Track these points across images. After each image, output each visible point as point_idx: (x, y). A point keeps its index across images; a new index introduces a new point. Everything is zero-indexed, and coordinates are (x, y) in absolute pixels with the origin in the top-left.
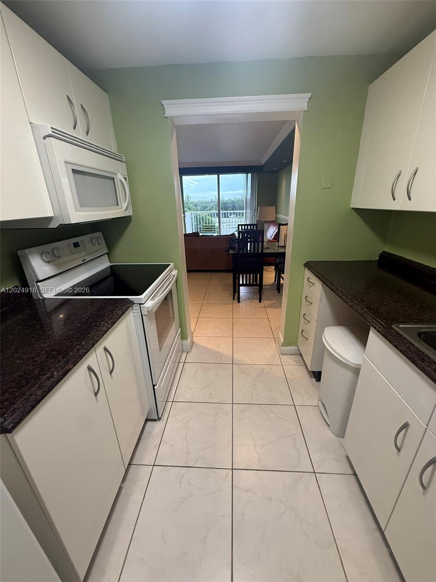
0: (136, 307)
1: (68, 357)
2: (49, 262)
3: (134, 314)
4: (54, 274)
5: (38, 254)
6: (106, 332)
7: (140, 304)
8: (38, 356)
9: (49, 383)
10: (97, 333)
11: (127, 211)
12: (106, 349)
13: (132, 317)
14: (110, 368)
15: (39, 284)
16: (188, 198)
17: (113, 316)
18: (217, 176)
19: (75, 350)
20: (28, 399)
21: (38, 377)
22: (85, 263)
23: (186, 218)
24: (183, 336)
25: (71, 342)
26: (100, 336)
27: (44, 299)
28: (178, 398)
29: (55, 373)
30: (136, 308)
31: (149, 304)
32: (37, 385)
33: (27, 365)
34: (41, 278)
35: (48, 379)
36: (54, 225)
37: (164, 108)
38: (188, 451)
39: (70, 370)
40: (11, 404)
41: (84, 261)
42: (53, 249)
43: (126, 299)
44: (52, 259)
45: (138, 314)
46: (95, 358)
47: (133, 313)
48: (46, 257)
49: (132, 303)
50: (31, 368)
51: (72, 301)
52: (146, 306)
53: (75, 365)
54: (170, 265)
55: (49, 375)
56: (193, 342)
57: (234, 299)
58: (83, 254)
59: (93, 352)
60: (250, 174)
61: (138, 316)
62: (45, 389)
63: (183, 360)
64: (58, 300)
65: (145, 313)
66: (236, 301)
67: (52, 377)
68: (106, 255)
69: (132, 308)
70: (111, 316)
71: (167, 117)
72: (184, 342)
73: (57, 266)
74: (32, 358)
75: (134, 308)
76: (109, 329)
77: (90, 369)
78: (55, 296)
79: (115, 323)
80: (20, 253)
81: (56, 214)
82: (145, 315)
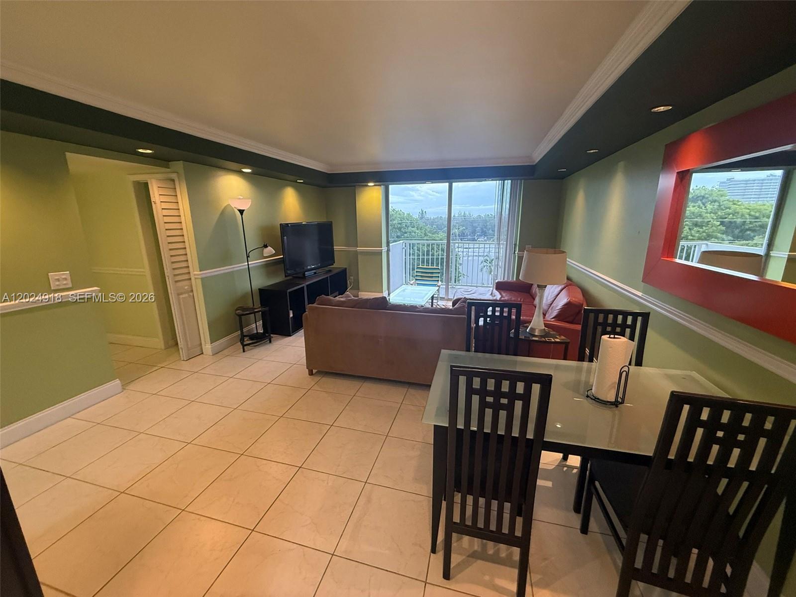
16: (422, 213)
18: (447, 184)
23: (390, 253)
60: (510, 181)
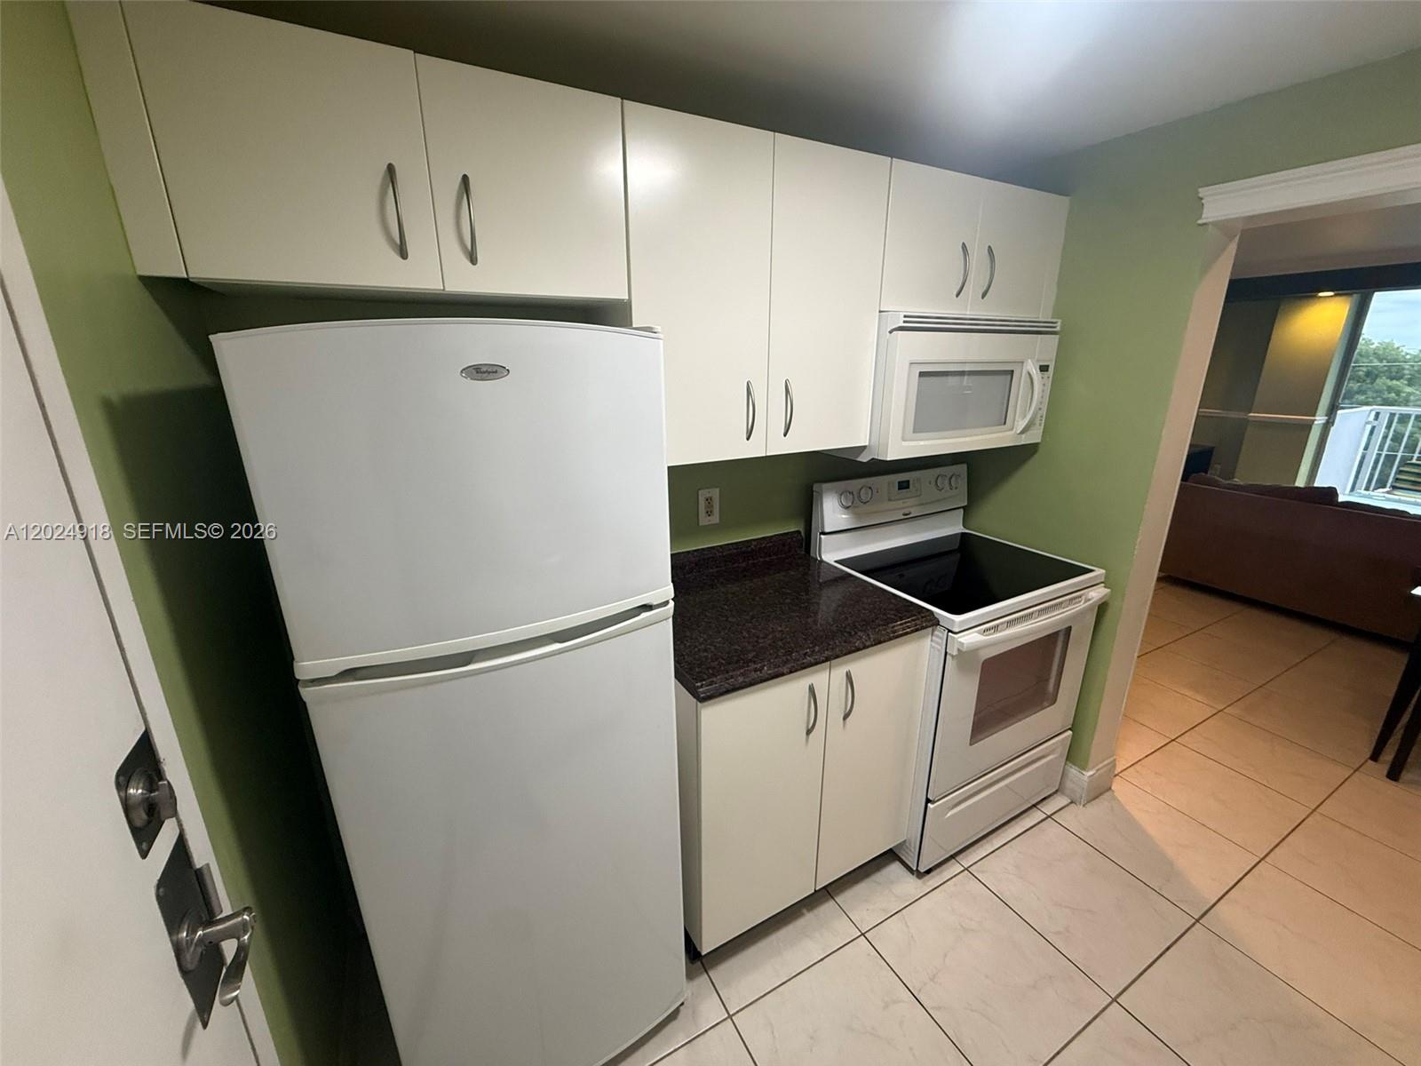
0: (940, 633)
1: (789, 657)
2: (847, 508)
3: (933, 644)
4: (849, 527)
5: (836, 492)
6: (858, 649)
7: (950, 631)
8: (764, 638)
9: (754, 675)
10: (843, 644)
11: (1023, 436)
12: (849, 677)
13: (929, 647)
14: (846, 708)
15: (822, 536)
17: (885, 630)
19: (802, 652)
20: (727, 679)
21: (748, 662)
22: (907, 518)
24: (1074, 754)
25: (805, 639)
26: (844, 652)
27: (822, 561)
28: (983, 872)
29: (765, 668)
30: (940, 635)
31: (970, 639)
32: (742, 671)
33: (749, 643)
34: (827, 530)
35: (756, 670)
36: (864, 458)
37: (1203, 204)
38: (934, 976)
39: (783, 675)
40: (714, 675)
41: (906, 515)
42: (862, 488)
43: (928, 610)
44: (852, 504)
45: (939, 647)
46: (827, 679)
47: (932, 640)
48: (846, 498)
49: (934, 622)
50: (750, 648)
51: (852, 578)
52: (959, 640)
53: (791, 672)
54: (1091, 571)
55: (758, 666)
56: (1110, 788)
57: (1375, 757)
58: (910, 502)
59: (825, 669)
61: (939, 650)
62: (746, 680)
63: (1049, 808)
64: (835, 571)
65: (953, 651)
66: (1383, 767)
67: (761, 671)
68: (962, 510)
69: (933, 631)
70: (881, 628)
71: (1205, 224)
72: (1073, 771)
73: (858, 516)
74: (758, 637)
75: (936, 633)
76: (865, 647)
77: (812, 690)
78: (836, 562)
79: (880, 643)
80: (816, 487)
81: (872, 443)
82: (953, 656)
